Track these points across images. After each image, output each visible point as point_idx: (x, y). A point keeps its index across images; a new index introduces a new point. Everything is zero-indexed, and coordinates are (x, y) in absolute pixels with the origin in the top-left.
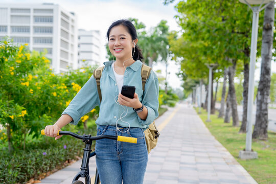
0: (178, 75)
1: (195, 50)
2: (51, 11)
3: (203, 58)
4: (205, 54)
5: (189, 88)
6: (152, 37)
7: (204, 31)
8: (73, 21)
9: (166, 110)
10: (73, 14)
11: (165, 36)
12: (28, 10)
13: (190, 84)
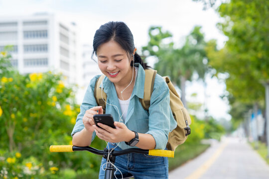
0: (222, 97)
1: (244, 63)
2: (45, 22)
3: (255, 73)
4: (259, 68)
5: (238, 116)
6: (184, 48)
7: (257, 39)
8: (74, 34)
9: (209, 146)
10: (74, 24)
11: (201, 47)
12: (15, 24)
13: (240, 110)
